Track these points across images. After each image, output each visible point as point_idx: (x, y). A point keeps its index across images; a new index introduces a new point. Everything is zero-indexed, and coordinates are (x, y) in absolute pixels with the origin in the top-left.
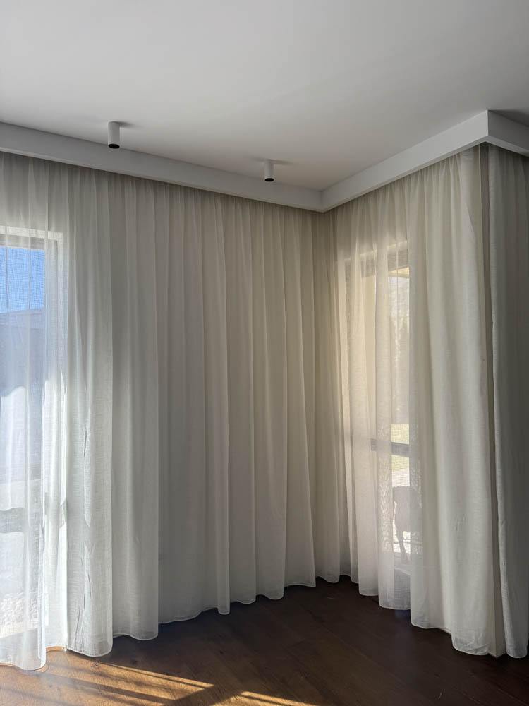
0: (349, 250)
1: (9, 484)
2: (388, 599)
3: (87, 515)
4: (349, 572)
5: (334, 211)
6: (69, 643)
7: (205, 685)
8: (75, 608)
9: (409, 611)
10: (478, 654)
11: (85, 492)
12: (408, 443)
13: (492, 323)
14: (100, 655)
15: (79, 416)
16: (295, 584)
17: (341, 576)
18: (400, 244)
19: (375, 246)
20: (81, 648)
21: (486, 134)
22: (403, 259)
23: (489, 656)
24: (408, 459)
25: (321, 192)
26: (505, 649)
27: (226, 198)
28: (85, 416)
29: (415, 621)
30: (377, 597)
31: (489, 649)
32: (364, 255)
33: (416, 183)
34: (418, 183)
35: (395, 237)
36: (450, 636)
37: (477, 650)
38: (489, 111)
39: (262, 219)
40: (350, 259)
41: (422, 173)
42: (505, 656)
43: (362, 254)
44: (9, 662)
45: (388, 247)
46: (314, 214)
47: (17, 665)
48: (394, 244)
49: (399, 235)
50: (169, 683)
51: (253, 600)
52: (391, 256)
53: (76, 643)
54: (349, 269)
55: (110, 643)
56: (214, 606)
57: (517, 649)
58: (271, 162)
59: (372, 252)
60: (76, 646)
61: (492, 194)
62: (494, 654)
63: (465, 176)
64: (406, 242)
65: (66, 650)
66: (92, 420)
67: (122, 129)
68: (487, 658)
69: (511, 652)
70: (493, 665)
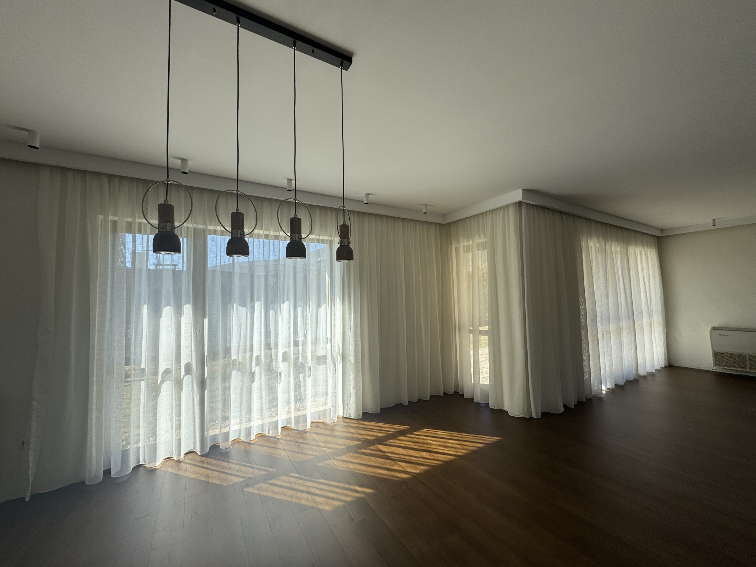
0: (458, 242)
1: (321, 345)
2: (478, 399)
3: (352, 359)
4: (458, 390)
5: (449, 224)
6: (344, 414)
7: (407, 427)
8: (346, 399)
9: (489, 403)
10: (520, 416)
11: (351, 349)
12: (488, 330)
13: (524, 276)
14: (358, 418)
15: (347, 316)
16: (434, 394)
17: (454, 392)
18: (482, 240)
19: (470, 240)
20: (349, 415)
21: (521, 199)
22: (484, 246)
23: (524, 417)
24: (487, 337)
25: (444, 215)
26: (532, 415)
27: (403, 219)
28: (350, 315)
29: (491, 406)
30: (473, 399)
31: (525, 415)
32: (465, 244)
33: (489, 215)
34: (491, 215)
35: (480, 237)
36: (508, 412)
37: (519, 415)
38: (522, 189)
39: (418, 228)
40: (458, 245)
41: (492, 211)
42: (532, 417)
43: (464, 243)
44: (321, 420)
45: (477, 241)
46: (440, 225)
47: (324, 421)
48: (479, 240)
49: (482, 237)
50: (392, 427)
51: (417, 400)
52: (478, 245)
53: (347, 413)
54: (457, 249)
55: (362, 415)
56: (400, 402)
57: (537, 415)
58: (426, 206)
59: (469, 243)
60: (347, 415)
61: (523, 222)
62: (527, 417)
63: (512, 215)
64: (485, 240)
65: (342, 417)
66: (353, 318)
67: (369, 196)
68: (524, 418)
69: (534, 416)
70: (526, 421)
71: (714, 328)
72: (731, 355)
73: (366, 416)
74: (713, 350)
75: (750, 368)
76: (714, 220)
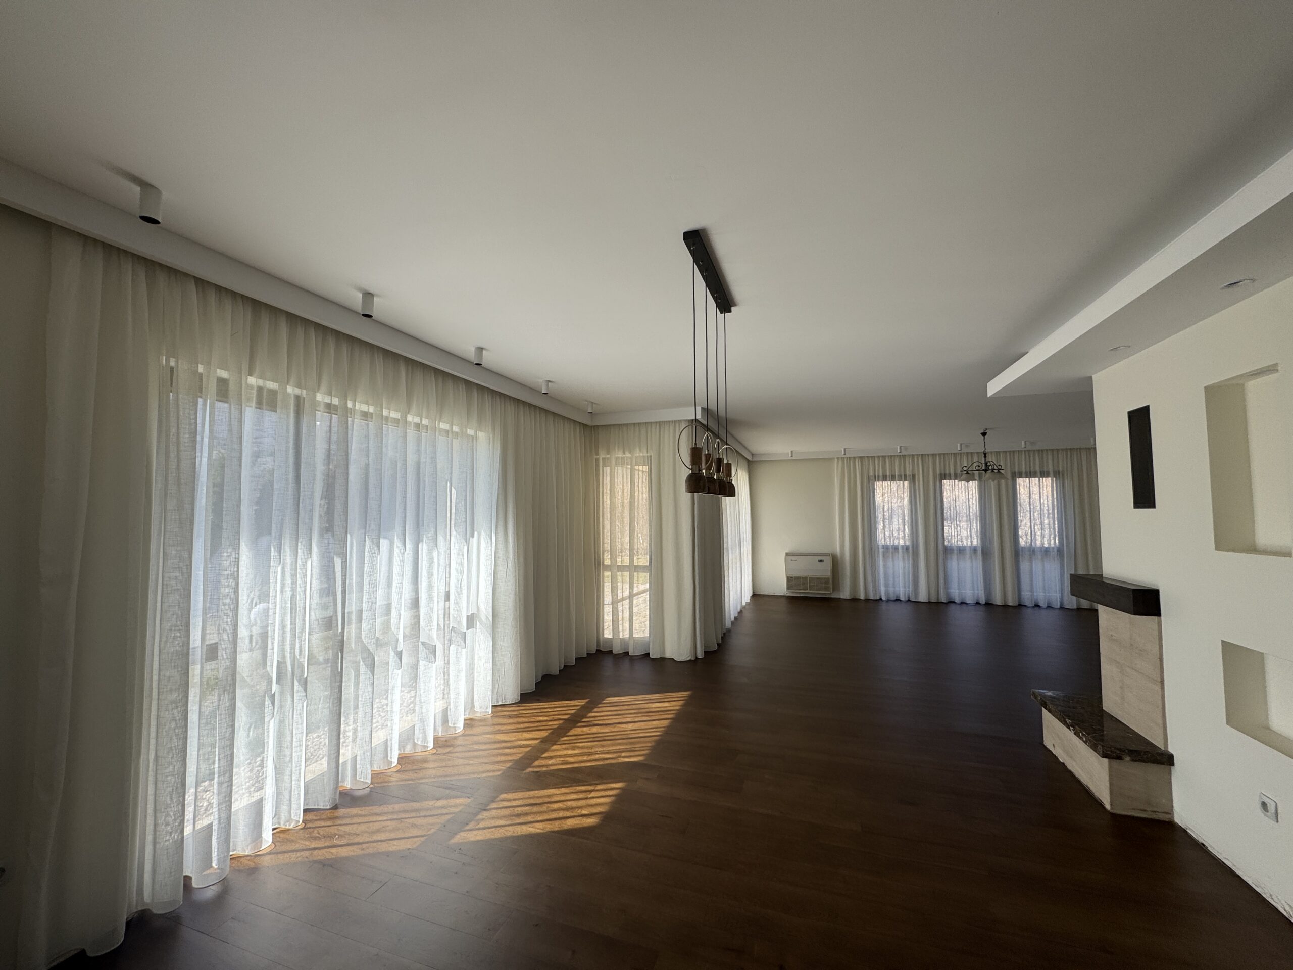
0: (608, 451)
5: (597, 427)
9: (648, 653)
15: (501, 553)
18: (644, 454)
28: (507, 552)
29: (652, 656)
30: (628, 652)
38: (702, 408)
40: (608, 456)
41: (659, 423)
42: (697, 659)
43: (617, 454)
45: (636, 455)
46: (584, 425)
48: (640, 453)
49: (644, 450)
52: (637, 458)
55: (519, 697)
59: (625, 454)
62: (693, 659)
64: (648, 454)
67: (550, 384)
68: (690, 661)
69: (700, 657)
70: (695, 662)
71: (787, 554)
72: (797, 578)
73: (525, 698)
74: (786, 575)
75: (810, 590)
76: (792, 451)
